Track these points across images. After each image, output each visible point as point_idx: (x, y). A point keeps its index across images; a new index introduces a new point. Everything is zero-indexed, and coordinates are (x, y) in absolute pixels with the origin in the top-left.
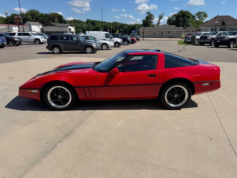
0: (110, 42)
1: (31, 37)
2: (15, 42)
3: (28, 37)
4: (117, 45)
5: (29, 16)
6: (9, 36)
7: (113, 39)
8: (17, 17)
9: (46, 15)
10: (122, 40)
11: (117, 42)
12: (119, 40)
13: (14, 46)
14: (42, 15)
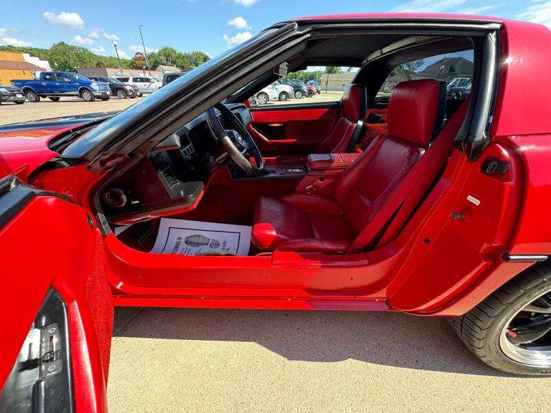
0: (272, 90)
1: (153, 84)
2: (125, 92)
3: (148, 84)
4: (284, 97)
5: (162, 57)
6: (119, 83)
7: (277, 87)
8: (140, 55)
9: (186, 56)
10: (292, 89)
11: (284, 93)
12: (288, 89)
13: (125, 98)
14: (179, 56)
